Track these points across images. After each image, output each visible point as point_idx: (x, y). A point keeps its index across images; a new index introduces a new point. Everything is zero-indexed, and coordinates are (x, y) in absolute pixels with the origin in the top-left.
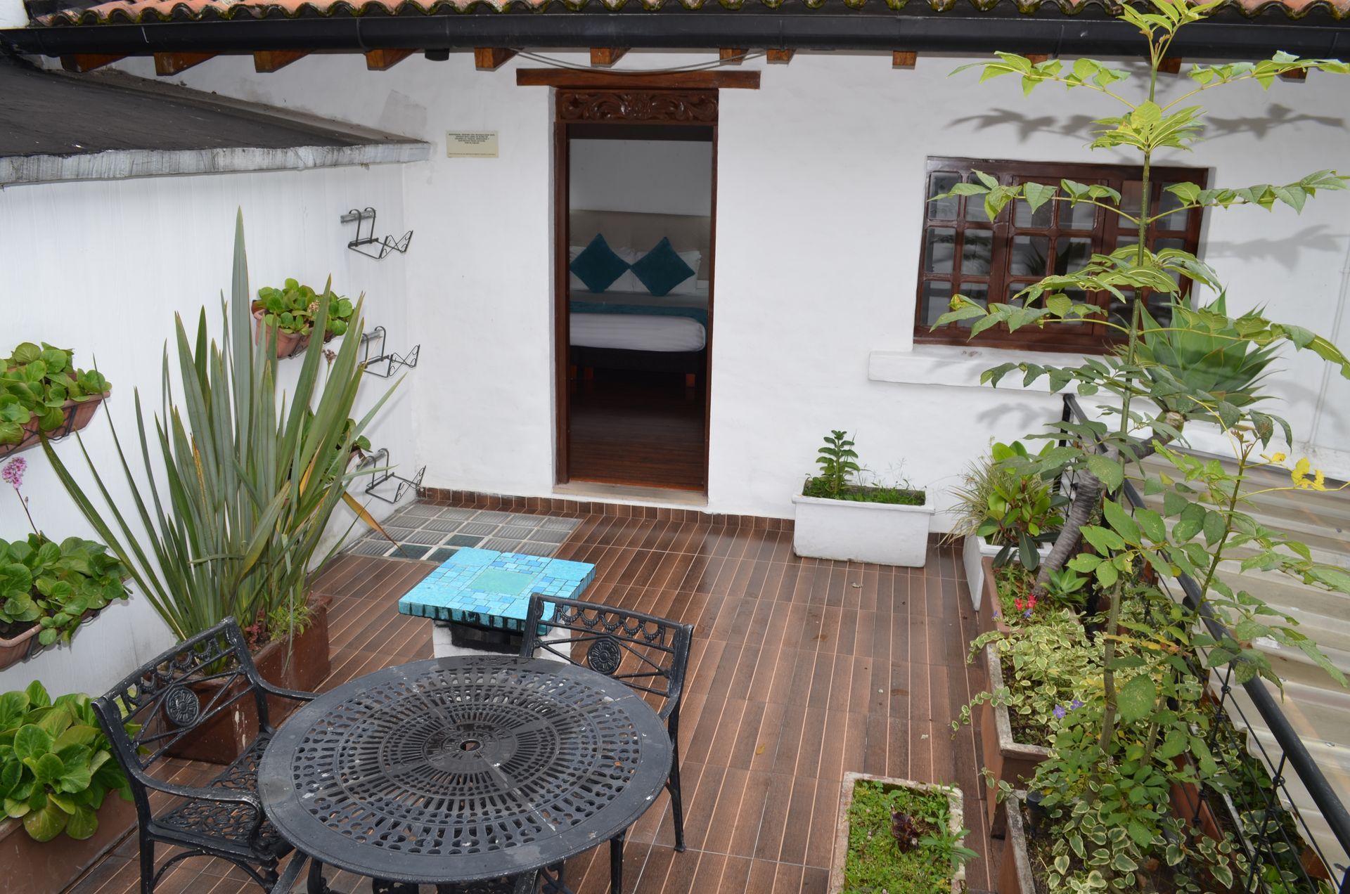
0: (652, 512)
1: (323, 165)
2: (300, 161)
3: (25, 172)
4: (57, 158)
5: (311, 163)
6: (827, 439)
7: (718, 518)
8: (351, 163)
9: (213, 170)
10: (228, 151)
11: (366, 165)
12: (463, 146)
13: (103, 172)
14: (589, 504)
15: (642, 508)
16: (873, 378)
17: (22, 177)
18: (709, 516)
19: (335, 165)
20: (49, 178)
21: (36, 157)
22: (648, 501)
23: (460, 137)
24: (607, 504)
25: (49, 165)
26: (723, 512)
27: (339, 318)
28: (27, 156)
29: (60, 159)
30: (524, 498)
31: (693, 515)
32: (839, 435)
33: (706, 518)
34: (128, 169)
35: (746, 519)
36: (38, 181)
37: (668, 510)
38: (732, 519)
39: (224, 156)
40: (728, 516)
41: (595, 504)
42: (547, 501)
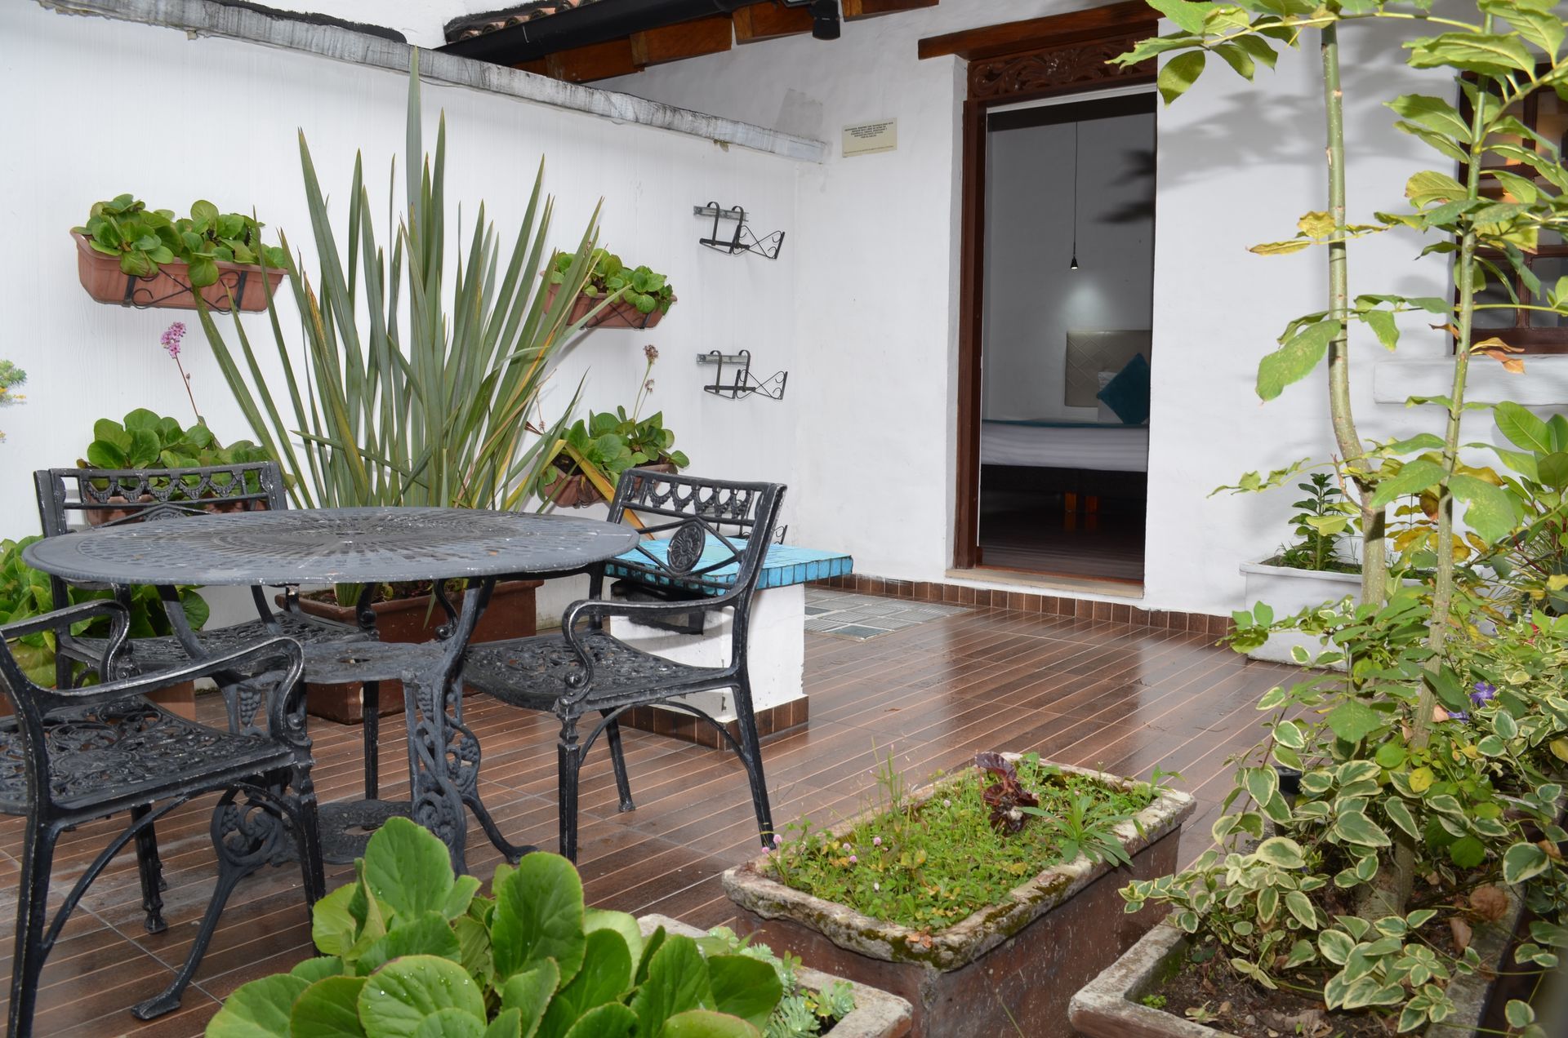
0: (1068, 605)
1: (650, 124)
2: (613, 110)
3: (221, 21)
4: (264, 17)
5: (630, 115)
6: (1303, 486)
7: (1157, 617)
8: (693, 133)
9: (482, 86)
10: (505, 70)
11: (724, 144)
12: (860, 142)
13: (326, 47)
14: (989, 592)
15: (1055, 599)
16: (1382, 399)
17: (217, 26)
18: (1146, 613)
19: (669, 128)
20: (252, 36)
21: (236, 9)
22: (1065, 590)
23: (857, 132)
24: (1011, 594)
25: (254, 21)
26: (1166, 607)
27: (647, 293)
28: (225, 4)
29: (269, 19)
30: (911, 583)
31: (1123, 612)
32: (1320, 480)
33: (1142, 616)
34: (360, 54)
35: (1196, 618)
36: (237, 35)
37: (1090, 603)
38: (1177, 618)
39: (499, 74)
40: (1171, 613)
41: (996, 592)
42: (938, 588)
